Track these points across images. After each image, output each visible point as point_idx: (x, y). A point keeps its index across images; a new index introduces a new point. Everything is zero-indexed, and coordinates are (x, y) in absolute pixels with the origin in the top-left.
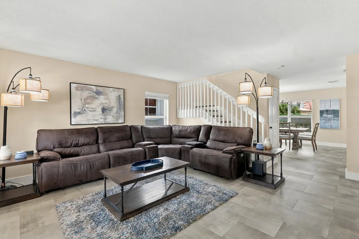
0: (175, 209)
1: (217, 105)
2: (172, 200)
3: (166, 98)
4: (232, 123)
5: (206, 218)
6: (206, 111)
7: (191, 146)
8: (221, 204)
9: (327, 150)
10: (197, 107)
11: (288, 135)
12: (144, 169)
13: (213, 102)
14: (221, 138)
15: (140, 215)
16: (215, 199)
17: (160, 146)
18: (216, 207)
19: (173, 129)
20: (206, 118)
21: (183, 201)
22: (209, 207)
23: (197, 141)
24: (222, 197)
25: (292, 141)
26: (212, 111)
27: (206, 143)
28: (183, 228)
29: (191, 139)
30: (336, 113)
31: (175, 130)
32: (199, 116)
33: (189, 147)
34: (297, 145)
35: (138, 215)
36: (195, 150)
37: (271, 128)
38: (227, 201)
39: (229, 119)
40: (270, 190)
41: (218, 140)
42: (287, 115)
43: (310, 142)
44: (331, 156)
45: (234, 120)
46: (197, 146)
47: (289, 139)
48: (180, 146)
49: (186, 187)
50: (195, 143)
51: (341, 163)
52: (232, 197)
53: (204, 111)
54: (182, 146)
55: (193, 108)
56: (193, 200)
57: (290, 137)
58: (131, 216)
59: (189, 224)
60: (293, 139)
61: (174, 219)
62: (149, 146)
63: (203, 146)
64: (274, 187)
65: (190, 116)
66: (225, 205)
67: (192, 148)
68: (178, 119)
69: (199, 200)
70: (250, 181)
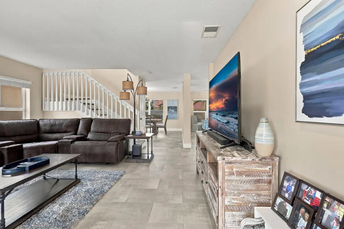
0: (72, 200)
1: (93, 98)
2: (65, 195)
3: (27, 86)
4: (107, 116)
5: (107, 196)
6: (84, 104)
7: (70, 140)
8: (115, 183)
9: (172, 133)
10: (67, 99)
11: (149, 124)
12: (28, 169)
13: (88, 95)
14: (103, 129)
15: (29, 220)
16: (109, 181)
17: (25, 146)
18: (112, 186)
19: (41, 123)
20: (83, 111)
21: (78, 191)
22: (107, 187)
23: (76, 134)
24: (114, 177)
25: (152, 129)
26: (90, 104)
27: (87, 136)
28: (89, 210)
29: (68, 134)
30: (175, 108)
31: (45, 125)
32: (75, 109)
33: (69, 141)
34: (155, 131)
35: (27, 220)
36: (76, 143)
37: (141, 119)
38: (119, 179)
39: (105, 112)
40: (147, 164)
41: (100, 132)
42: (148, 110)
43: (163, 129)
44: (175, 136)
45: (109, 112)
46: (78, 139)
47: (150, 128)
48: (57, 142)
49: (77, 179)
50: (75, 136)
51: (179, 140)
52: (122, 175)
53: (82, 104)
54: (59, 142)
55: (63, 100)
56: (89, 187)
57: (151, 126)
58: (17, 225)
59: (94, 205)
60: (153, 127)
61: (76, 208)
62: (7, 147)
63: (84, 138)
64: (149, 161)
65: (62, 109)
66: (119, 182)
67: (72, 142)
68: (43, 112)
69: (95, 186)
70: (131, 161)
